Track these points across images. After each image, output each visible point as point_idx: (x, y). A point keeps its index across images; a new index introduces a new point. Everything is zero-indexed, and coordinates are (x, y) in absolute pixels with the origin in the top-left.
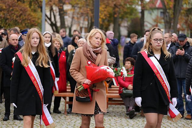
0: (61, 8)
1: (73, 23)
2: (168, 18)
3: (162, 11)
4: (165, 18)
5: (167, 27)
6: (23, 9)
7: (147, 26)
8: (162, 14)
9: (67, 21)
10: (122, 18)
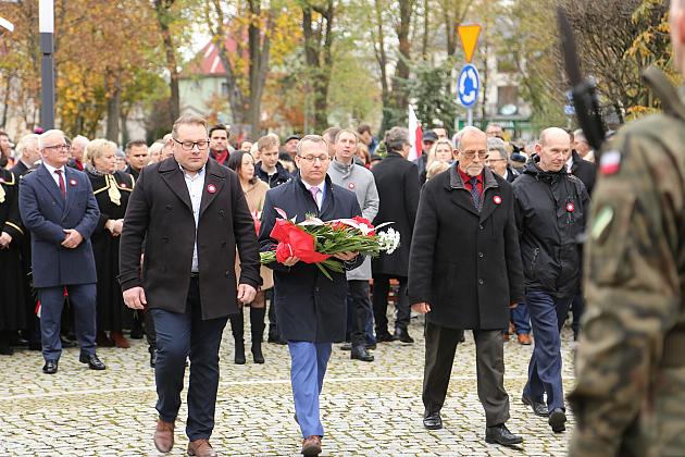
1: (8, 116)
2: (239, 98)
4: (233, 97)
5: (238, 119)
8: (226, 87)
10: (130, 99)
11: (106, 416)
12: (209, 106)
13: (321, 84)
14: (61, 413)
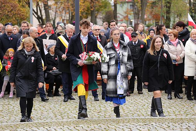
0: (46, 3)
1: (56, 17)
2: (136, 10)
3: (131, 4)
4: (134, 10)
5: (136, 18)
6: (13, 5)
7: (119, 17)
8: (132, 6)
9: (51, 15)
10: (98, 11)
11: (105, 128)
12: (126, 13)
13: (168, 5)
14: (88, 127)
